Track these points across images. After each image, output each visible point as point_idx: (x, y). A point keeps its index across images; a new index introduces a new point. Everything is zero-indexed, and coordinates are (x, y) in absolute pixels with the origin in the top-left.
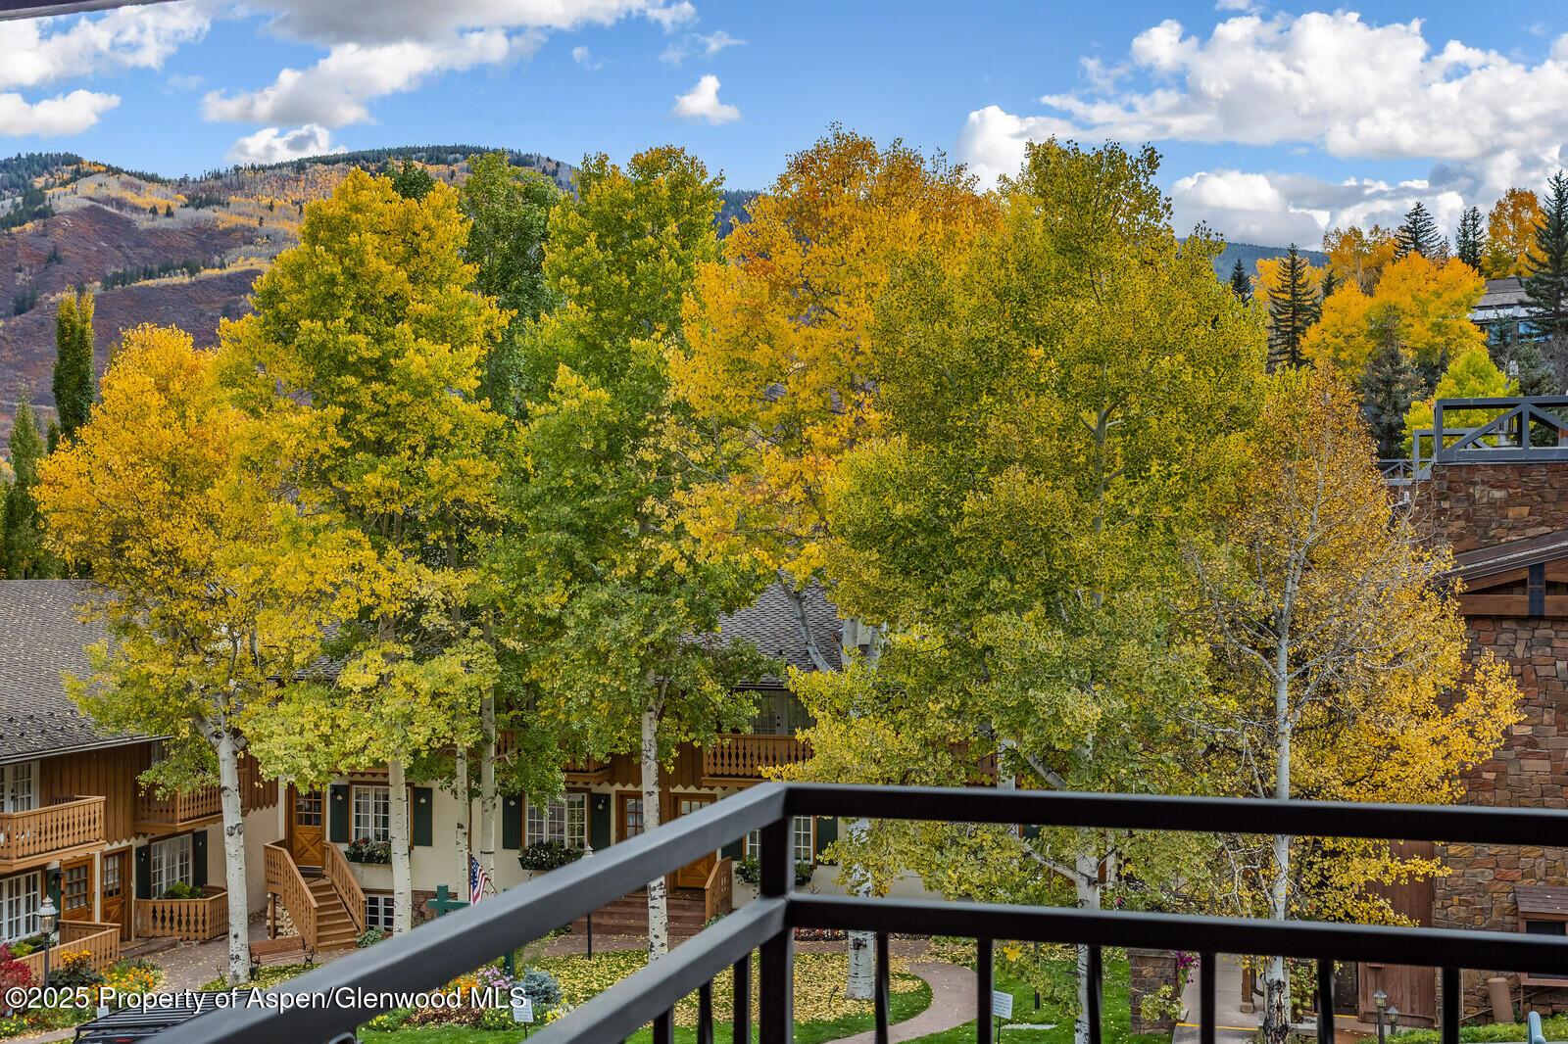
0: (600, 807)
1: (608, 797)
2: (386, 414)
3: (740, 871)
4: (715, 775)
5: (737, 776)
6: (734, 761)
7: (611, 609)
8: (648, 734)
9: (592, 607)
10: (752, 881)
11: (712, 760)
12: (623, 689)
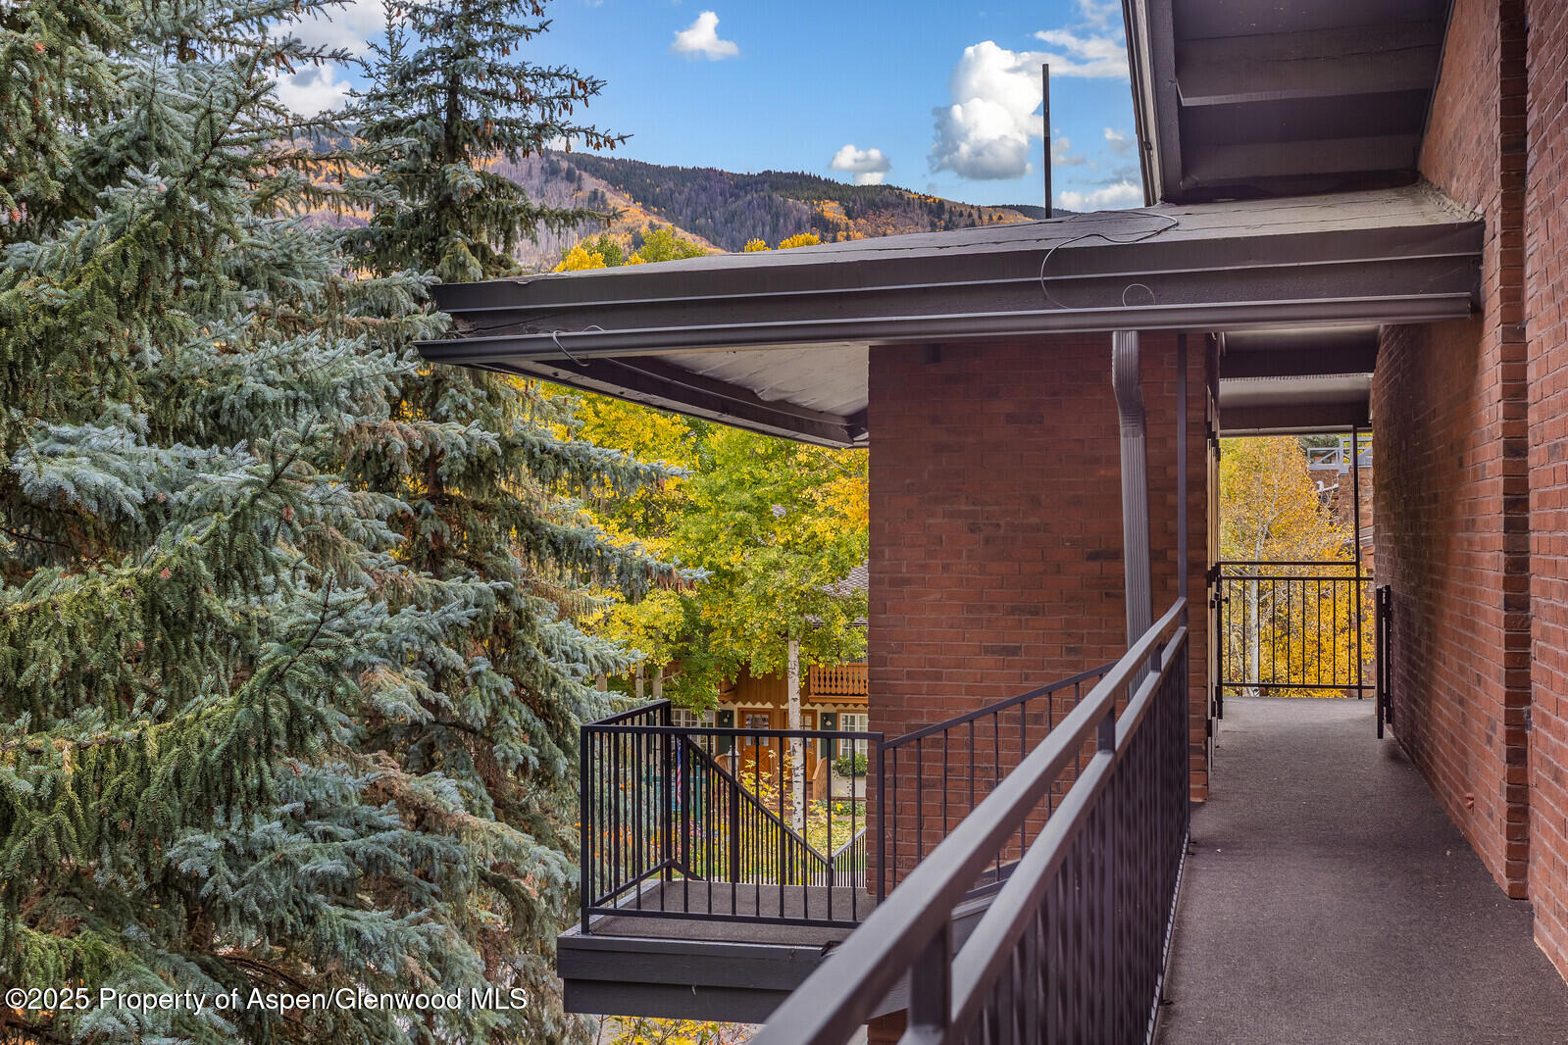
0: (726, 720)
1: (732, 712)
2: (602, 426)
3: (838, 768)
4: (819, 694)
5: (831, 694)
6: (828, 683)
7: (776, 566)
8: (793, 657)
9: (763, 564)
10: (846, 775)
11: (817, 683)
12: (784, 622)
